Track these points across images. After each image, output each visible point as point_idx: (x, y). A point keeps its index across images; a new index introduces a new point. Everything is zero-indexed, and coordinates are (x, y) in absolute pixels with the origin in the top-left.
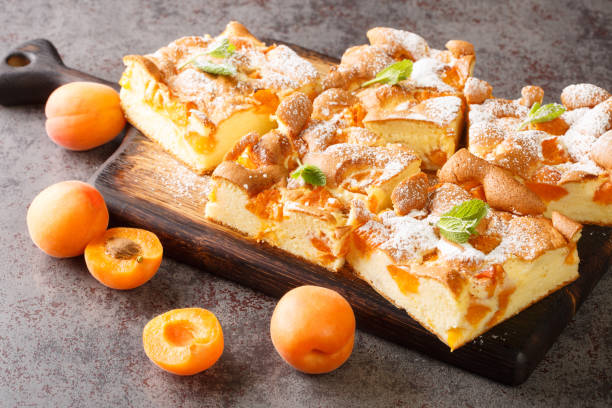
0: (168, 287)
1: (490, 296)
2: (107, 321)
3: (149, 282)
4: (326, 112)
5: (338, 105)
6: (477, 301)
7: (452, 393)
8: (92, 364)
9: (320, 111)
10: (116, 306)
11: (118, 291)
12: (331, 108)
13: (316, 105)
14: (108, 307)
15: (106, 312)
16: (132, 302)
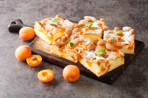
0: (43, 66)
1: (106, 67)
2: (31, 72)
3: (39, 65)
4: (75, 32)
5: (78, 31)
6: (103, 67)
7: (99, 86)
8: (28, 80)
9: (74, 32)
10: (32, 70)
11: (33, 67)
12: (76, 31)
13: (73, 31)
14: (31, 70)
15: (31, 71)
16: (36, 69)
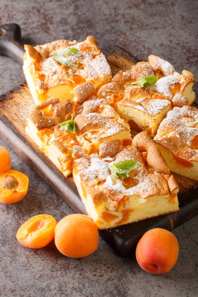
0: (35, 198)
2: (9, 221)
3: (26, 196)
4: (104, 94)
8: (7, 246)
10: (12, 212)
11: (11, 204)
12: (107, 92)
14: (8, 214)
15: (8, 216)
16: (20, 209)
